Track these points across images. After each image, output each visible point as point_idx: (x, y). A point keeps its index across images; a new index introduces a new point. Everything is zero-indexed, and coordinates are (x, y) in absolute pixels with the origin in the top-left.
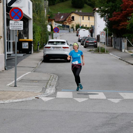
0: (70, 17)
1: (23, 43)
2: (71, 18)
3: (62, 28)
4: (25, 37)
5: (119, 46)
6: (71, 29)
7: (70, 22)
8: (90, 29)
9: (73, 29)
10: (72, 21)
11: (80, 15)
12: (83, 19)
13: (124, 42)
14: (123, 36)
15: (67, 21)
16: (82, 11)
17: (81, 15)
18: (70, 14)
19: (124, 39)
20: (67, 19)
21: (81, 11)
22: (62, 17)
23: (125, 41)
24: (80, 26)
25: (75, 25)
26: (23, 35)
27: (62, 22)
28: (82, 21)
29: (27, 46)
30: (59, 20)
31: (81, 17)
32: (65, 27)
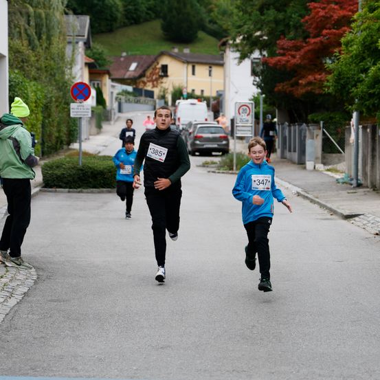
0: (155, 66)
2: (157, 70)
3: (131, 98)
5: (295, 151)
6: (157, 101)
7: (157, 80)
8: (212, 102)
9: (163, 101)
10: (161, 77)
11: (184, 62)
12: (193, 74)
13: (313, 138)
14: (310, 117)
15: (147, 78)
16: (191, 51)
17: (188, 63)
18: (156, 60)
19: (311, 128)
20: (148, 73)
21: (186, 51)
22: (133, 66)
23: (317, 135)
24: (185, 94)
25: (171, 89)
27: (132, 81)
28: (191, 77)
30: (125, 75)
31: (187, 68)
32: (141, 95)
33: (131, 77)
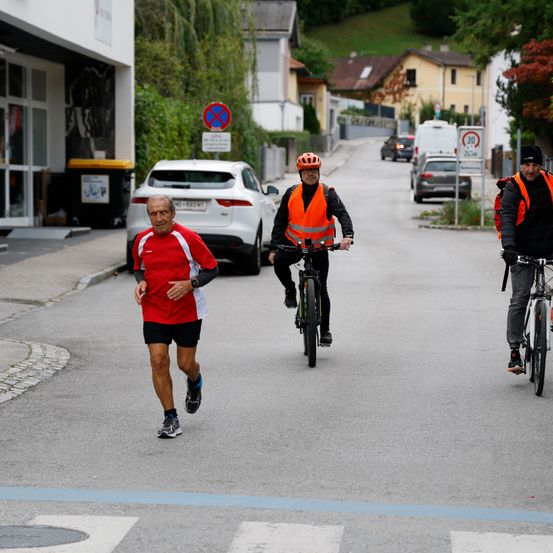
0: (398, 72)
1: (83, 177)
2: (401, 77)
3: (361, 118)
4: (100, 148)
6: (399, 122)
7: (399, 91)
9: (406, 123)
10: (407, 87)
11: (439, 66)
12: (453, 81)
15: (386, 88)
16: (451, 48)
17: (446, 66)
18: (399, 62)
20: (387, 83)
21: (444, 49)
22: (367, 72)
24: (438, 112)
25: (419, 106)
26: (87, 140)
27: (364, 93)
28: (449, 88)
29: (103, 193)
30: (354, 84)
31: (444, 73)
32: (376, 114)
33: (362, 87)
